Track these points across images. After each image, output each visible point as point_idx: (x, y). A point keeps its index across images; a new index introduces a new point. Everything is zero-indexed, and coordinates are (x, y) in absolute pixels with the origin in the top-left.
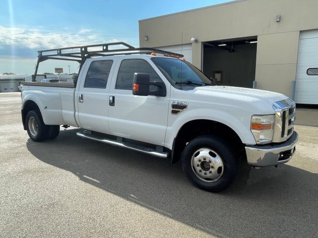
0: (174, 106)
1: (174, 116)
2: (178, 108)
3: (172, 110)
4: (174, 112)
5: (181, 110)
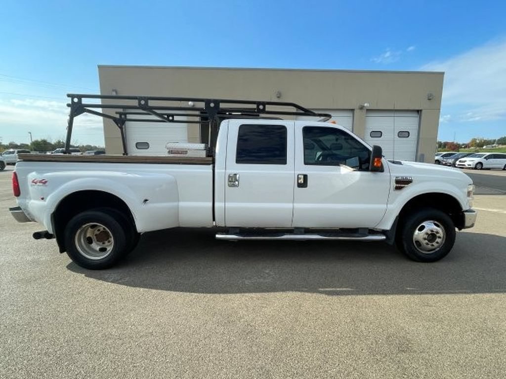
0: (397, 182)
1: (398, 192)
2: (402, 183)
3: (396, 187)
4: (397, 188)
5: (406, 186)
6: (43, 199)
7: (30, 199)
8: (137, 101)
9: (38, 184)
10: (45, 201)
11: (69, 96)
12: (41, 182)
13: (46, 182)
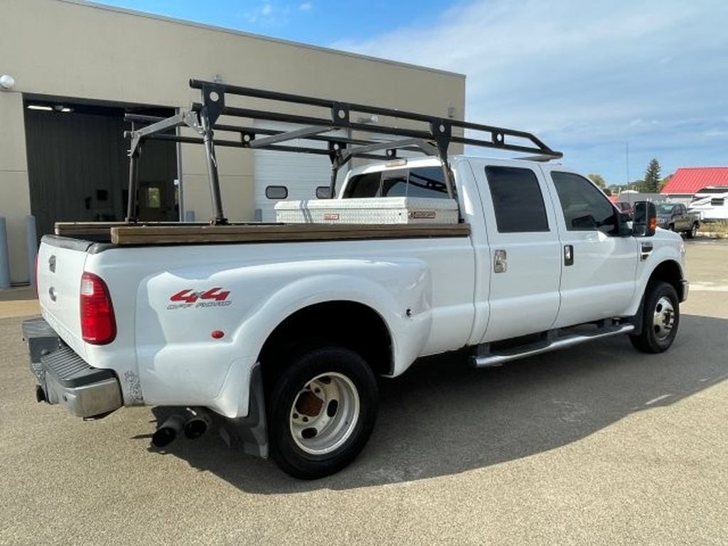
0: (643, 249)
1: (643, 263)
3: (642, 255)
5: (649, 253)
6: (218, 335)
7: (163, 342)
8: (329, 110)
9: (199, 300)
10: (230, 340)
11: (195, 84)
12: (207, 295)
13: (223, 296)
